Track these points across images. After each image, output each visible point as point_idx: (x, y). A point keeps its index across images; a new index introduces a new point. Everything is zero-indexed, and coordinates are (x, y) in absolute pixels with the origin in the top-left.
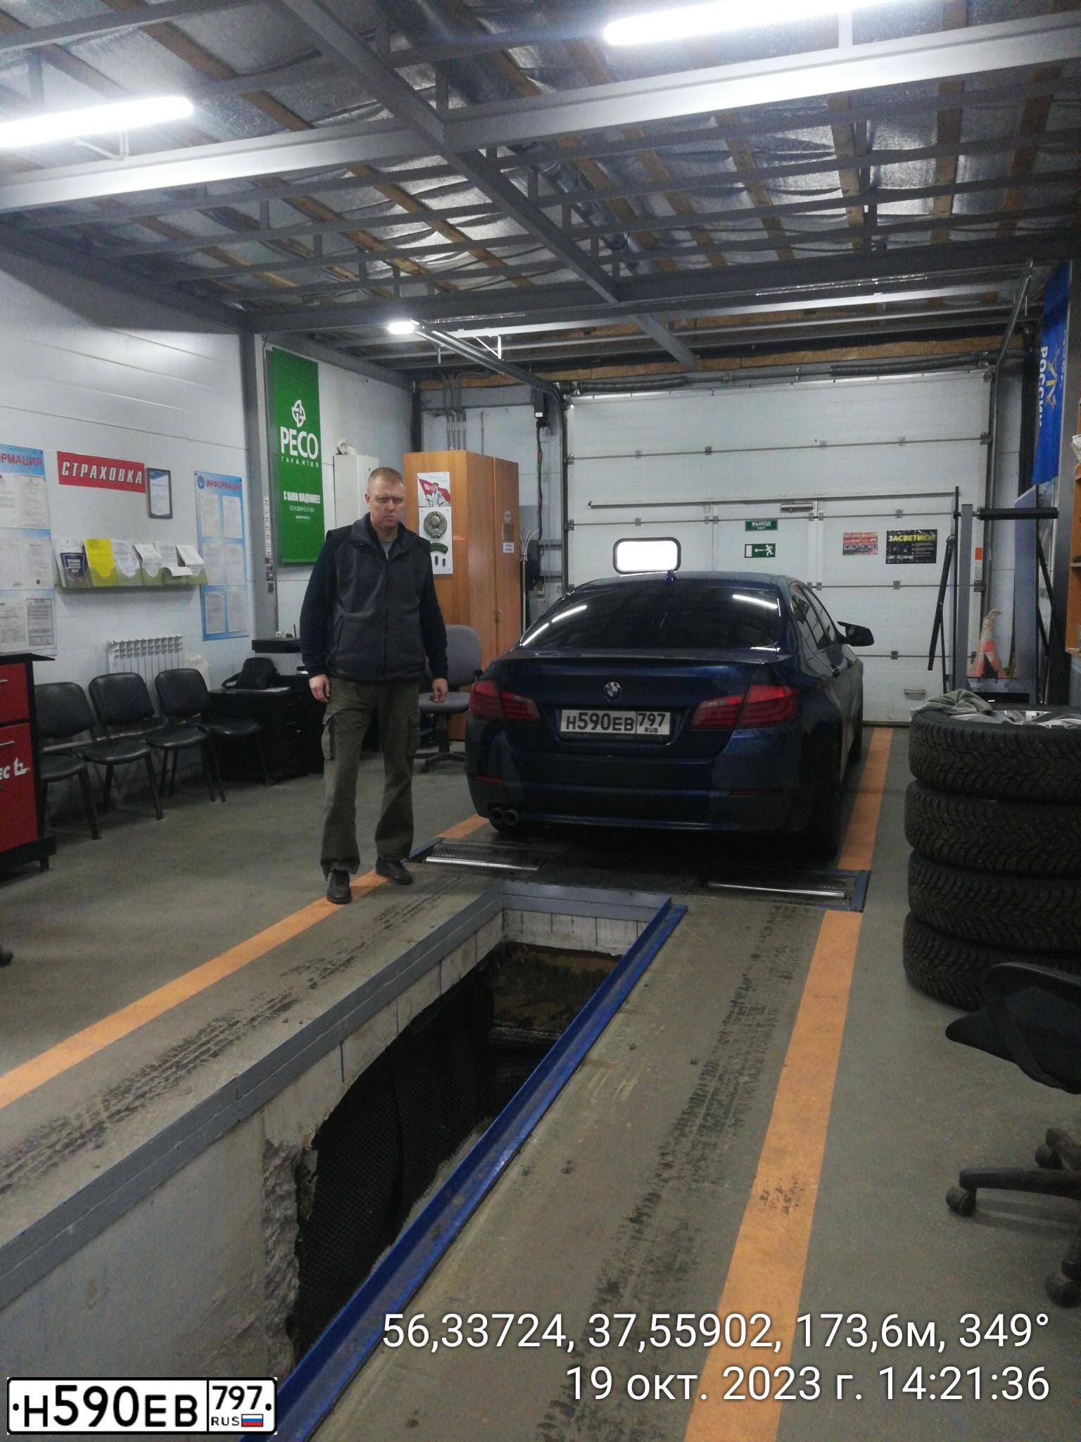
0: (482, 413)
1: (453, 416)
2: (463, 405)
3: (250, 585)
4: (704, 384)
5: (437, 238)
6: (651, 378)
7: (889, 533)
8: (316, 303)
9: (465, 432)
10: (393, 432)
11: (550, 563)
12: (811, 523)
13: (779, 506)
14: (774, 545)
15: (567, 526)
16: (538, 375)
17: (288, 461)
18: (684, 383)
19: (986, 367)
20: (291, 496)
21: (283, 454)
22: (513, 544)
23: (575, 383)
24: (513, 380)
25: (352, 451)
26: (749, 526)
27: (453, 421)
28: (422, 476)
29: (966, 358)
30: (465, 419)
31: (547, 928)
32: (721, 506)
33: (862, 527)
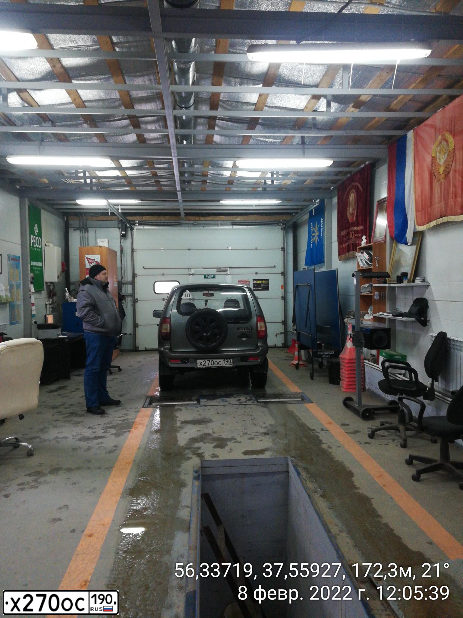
0: (96, 231)
1: (83, 231)
2: (88, 226)
4: (187, 225)
6: (167, 222)
7: (253, 280)
9: (88, 237)
11: (127, 289)
12: (227, 275)
13: (216, 269)
15: (134, 276)
17: (33, 249)
18: (179, 224)
19: (282, 225)
20: (35, 263)
21: (32, 246)
23: (136, 221)
26: (205, 277)
29: (275, 222)
30: (88, 232)
32: (195, 269)
33: (244, 278)
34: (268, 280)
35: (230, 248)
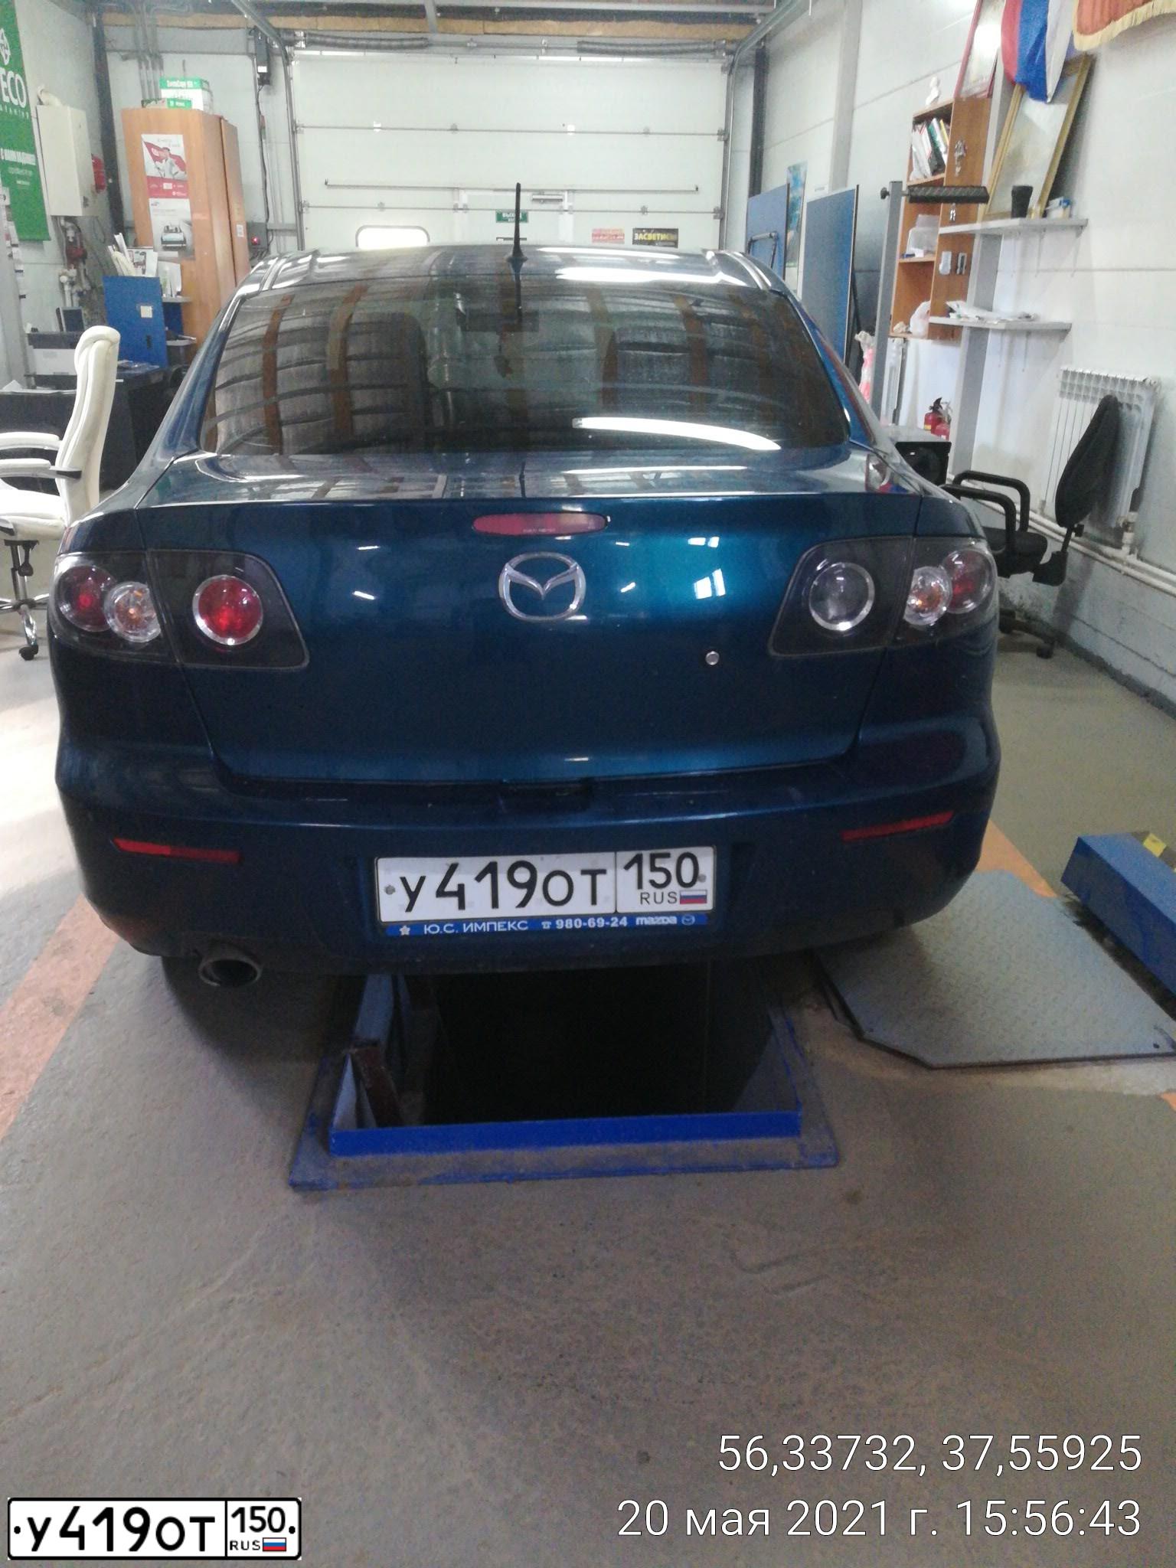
0: (184, 63)
2: (159, 49)
4: (446, 47)
6: (387, 36)
7: (636, 231)
12: (561, 216)
13: (529, 195)
15: (300, 208)
17: (1, 108)
18: (423, 43)
19: (723, 57)
20: (9, 155)
23: (297, 33)
25: (55, 101)
26: (500, 217)
28: (146, 138)
29: (704, 46)
32: (469, 193)
33: (608, 223)
34: (675, 231)
35: (571, 128)
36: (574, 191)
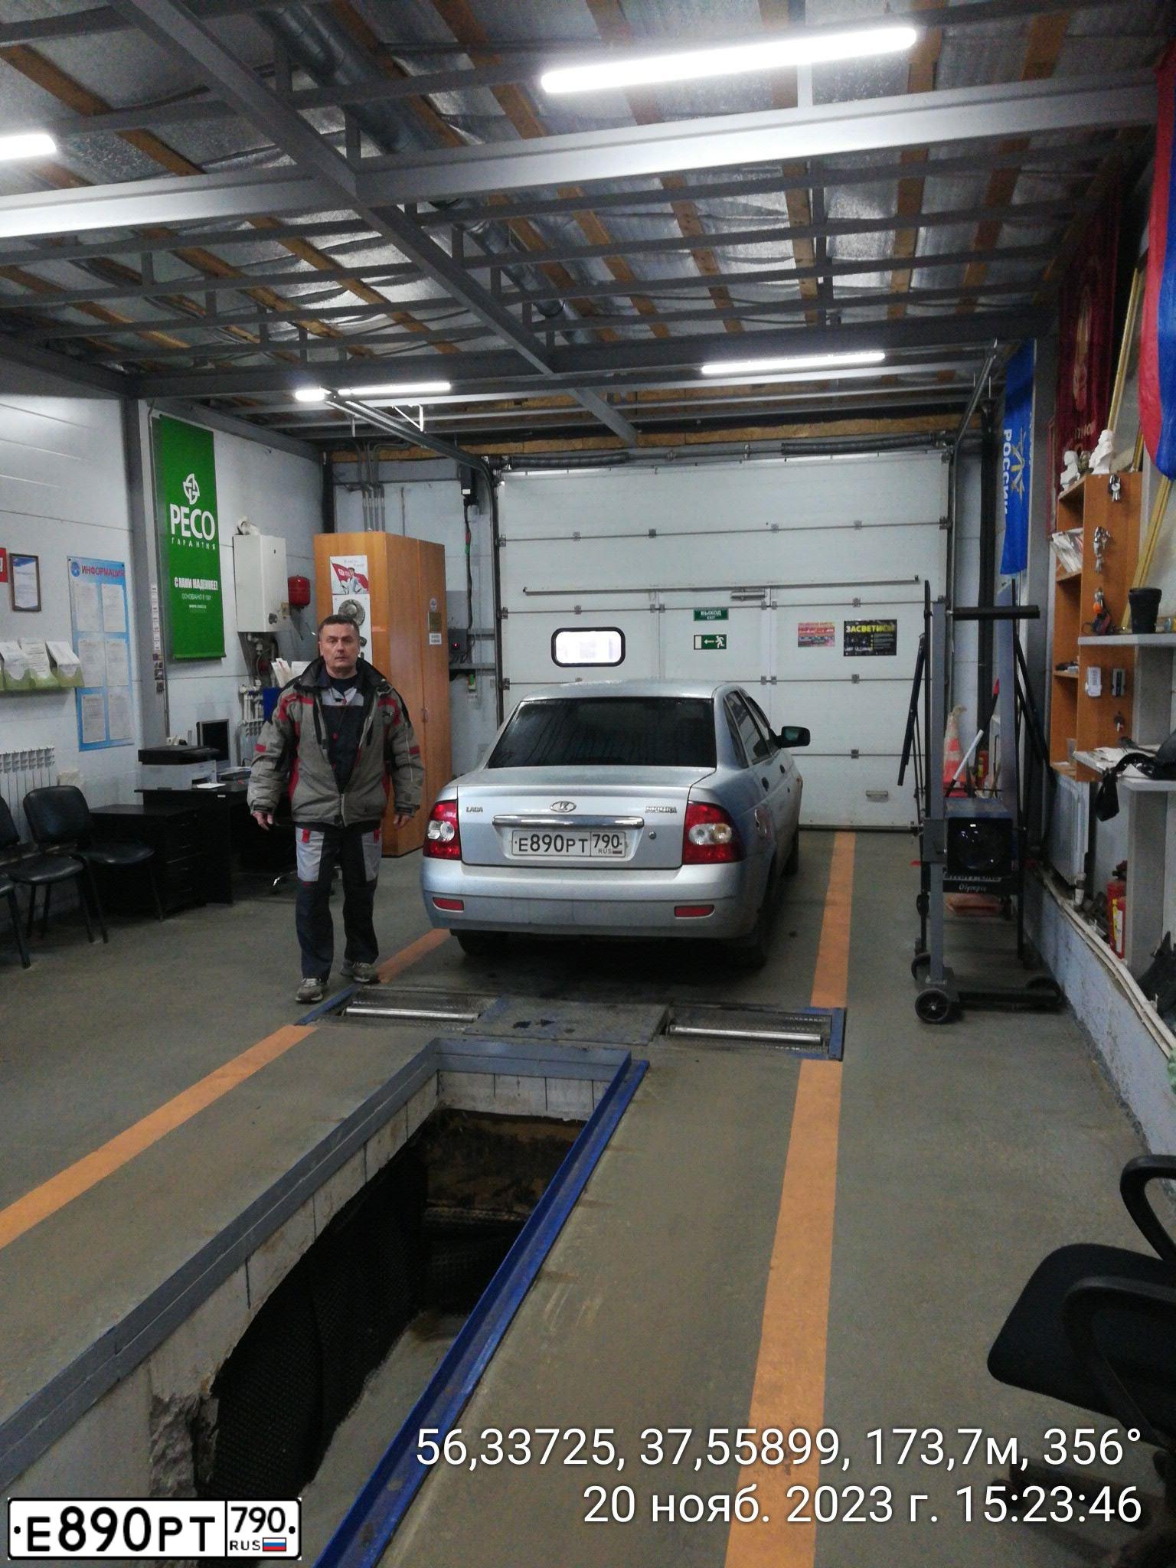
0: (402, 490)
1: (369, 491)
2: (380, 480)
3: (135, 686)
4: (645, 462)
5: (349, 299)
6: (589, 454)
7: (846, 623)
8: (210, 366)
9: (383, 509)
10: (303, 509)
11: (483, 653)
12: (764, 611)
13: (729, 593)
14: (724, 636)
15: (500, 614)
16: (465, 448)
17: (179, 542)
18: (624, 460)
19: (944, 447)
20: (184, 583)
21: (173, 536)
22: (440, 635)
23: (506, 458)
24: (437, 454)
25: (254, 530)
26: (698, 616)
27: (370, 497)
28: (335, 560)
29: (923, 438)
30: (383, 495)
31: (489, 1091)
32: (669, 593)
33: (817, 617)
34: (895, 622)
36: (778, 587)
